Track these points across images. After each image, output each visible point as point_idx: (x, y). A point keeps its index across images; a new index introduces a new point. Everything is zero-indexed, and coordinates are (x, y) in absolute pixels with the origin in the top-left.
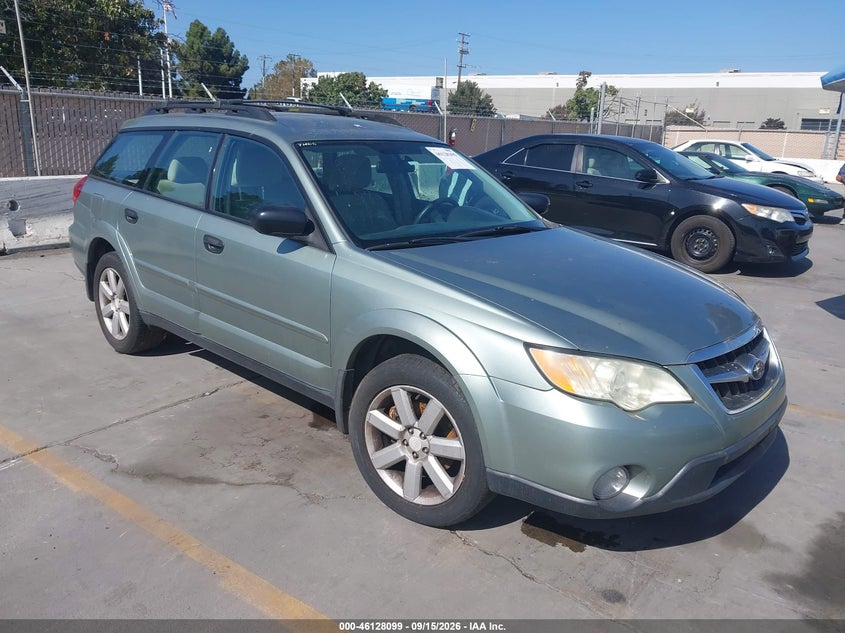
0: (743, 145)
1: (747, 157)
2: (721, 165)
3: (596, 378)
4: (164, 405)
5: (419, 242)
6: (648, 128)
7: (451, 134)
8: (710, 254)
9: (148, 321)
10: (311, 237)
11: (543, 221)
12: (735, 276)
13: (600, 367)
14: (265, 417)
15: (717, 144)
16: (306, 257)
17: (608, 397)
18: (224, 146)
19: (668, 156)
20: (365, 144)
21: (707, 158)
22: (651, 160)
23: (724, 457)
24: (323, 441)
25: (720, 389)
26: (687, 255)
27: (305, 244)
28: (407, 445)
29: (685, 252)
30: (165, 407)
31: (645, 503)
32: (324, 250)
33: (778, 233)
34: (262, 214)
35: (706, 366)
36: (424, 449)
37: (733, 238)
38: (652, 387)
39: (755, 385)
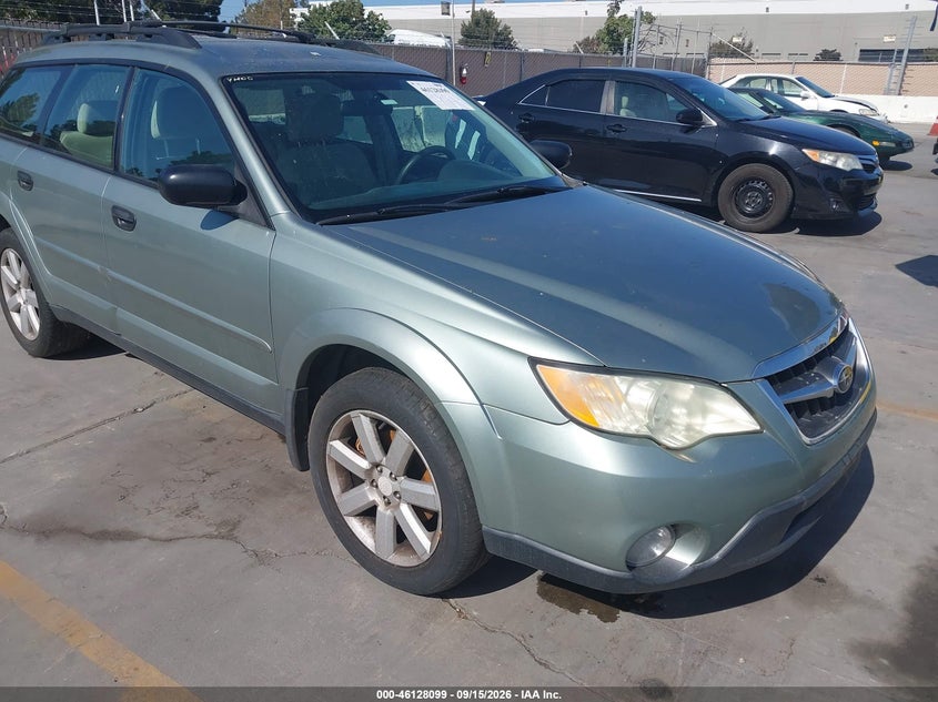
0: (798, 79)
1: (803, 93)
2: (774, 104)
3: (628, 404)
4: (80, 427)
5: (393, 211)
6: (690, 61)
7: (461, 70)
8: (764, 211)
9: (61, 318)
10: (242, 207)
11: (563, 178)
12: (793, 235)
13: (634, 390)
14: (211, 439)
15: (769, 79)
16: (238, 234)
17: (645, 431)
18: (134, 84)
19: (716, 92)
20: (322, 78)
21: (759, 95)
22: (696, 98)
23: (802, 503)
24: (283, 473)
25: (796, 409)
26: (736, 211)
27: (235, 216)
28: (377, 486)
29: (734, 206)
30: (83, 430)
31: (696, 571)
32: (260, 224)
33: (843, 183)
34: (173, 177)
35: (779, 381)
36: (395, 493)
37: (791, 191)
38: (705, 411)
39: (840, 400)
